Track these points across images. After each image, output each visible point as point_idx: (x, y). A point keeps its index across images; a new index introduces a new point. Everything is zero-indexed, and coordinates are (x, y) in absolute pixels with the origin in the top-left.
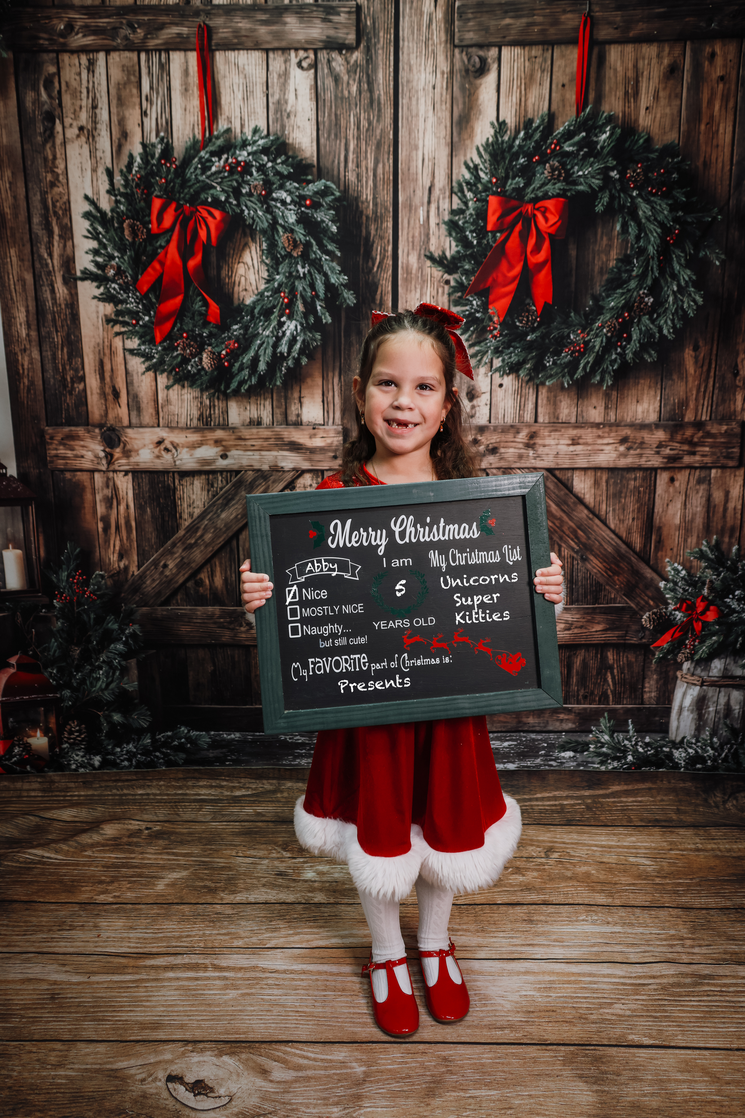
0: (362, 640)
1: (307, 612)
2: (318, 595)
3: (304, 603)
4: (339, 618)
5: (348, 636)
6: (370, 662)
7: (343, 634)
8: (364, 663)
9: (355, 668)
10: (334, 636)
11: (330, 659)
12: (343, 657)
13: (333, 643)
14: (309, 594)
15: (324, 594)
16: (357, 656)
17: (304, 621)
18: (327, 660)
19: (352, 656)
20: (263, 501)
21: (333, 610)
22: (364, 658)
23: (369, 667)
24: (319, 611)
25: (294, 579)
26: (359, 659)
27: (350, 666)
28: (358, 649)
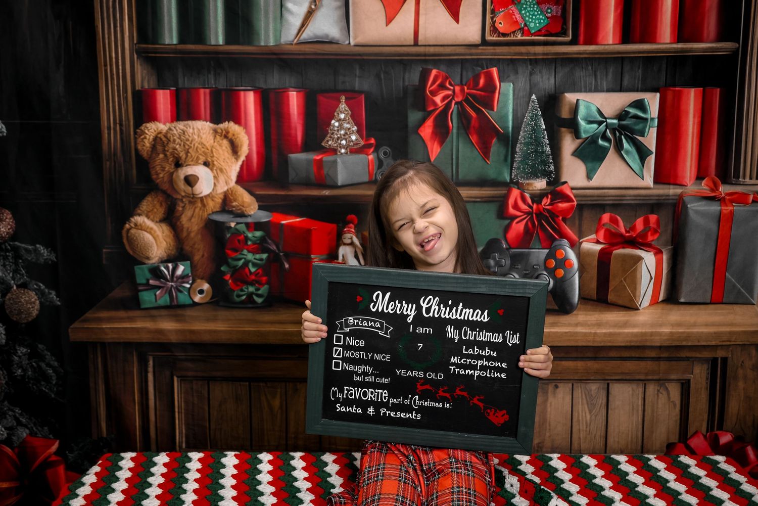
0: (386, 381)
1: (348, 354)
2: (358, 343)
3: (346, 347)
4: (371, 362)
5: (376, 376)
6: (389, 397)
7: (372, 374)
8: (385, 397)
9: (378, 398)
10: (365, 374)
11: (360, 389)
12: (370, 390)
13: (364, 379)
14: (351, 342)
15: (362, 343)
16: (380, 391)
17: (344, 359)
18: (358, 390)
19: (376, 391)
20: (325, 271)
21: (367, 356)
22: (385, 393)
23: (388, 400)
24: (356, 355)
25: (341, 328)
26: (382, 393)
27: (374, 397)
28: (382, 386)
